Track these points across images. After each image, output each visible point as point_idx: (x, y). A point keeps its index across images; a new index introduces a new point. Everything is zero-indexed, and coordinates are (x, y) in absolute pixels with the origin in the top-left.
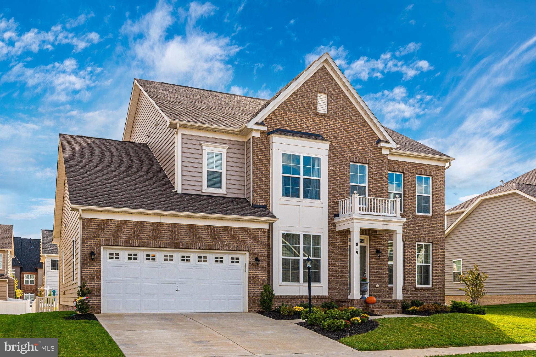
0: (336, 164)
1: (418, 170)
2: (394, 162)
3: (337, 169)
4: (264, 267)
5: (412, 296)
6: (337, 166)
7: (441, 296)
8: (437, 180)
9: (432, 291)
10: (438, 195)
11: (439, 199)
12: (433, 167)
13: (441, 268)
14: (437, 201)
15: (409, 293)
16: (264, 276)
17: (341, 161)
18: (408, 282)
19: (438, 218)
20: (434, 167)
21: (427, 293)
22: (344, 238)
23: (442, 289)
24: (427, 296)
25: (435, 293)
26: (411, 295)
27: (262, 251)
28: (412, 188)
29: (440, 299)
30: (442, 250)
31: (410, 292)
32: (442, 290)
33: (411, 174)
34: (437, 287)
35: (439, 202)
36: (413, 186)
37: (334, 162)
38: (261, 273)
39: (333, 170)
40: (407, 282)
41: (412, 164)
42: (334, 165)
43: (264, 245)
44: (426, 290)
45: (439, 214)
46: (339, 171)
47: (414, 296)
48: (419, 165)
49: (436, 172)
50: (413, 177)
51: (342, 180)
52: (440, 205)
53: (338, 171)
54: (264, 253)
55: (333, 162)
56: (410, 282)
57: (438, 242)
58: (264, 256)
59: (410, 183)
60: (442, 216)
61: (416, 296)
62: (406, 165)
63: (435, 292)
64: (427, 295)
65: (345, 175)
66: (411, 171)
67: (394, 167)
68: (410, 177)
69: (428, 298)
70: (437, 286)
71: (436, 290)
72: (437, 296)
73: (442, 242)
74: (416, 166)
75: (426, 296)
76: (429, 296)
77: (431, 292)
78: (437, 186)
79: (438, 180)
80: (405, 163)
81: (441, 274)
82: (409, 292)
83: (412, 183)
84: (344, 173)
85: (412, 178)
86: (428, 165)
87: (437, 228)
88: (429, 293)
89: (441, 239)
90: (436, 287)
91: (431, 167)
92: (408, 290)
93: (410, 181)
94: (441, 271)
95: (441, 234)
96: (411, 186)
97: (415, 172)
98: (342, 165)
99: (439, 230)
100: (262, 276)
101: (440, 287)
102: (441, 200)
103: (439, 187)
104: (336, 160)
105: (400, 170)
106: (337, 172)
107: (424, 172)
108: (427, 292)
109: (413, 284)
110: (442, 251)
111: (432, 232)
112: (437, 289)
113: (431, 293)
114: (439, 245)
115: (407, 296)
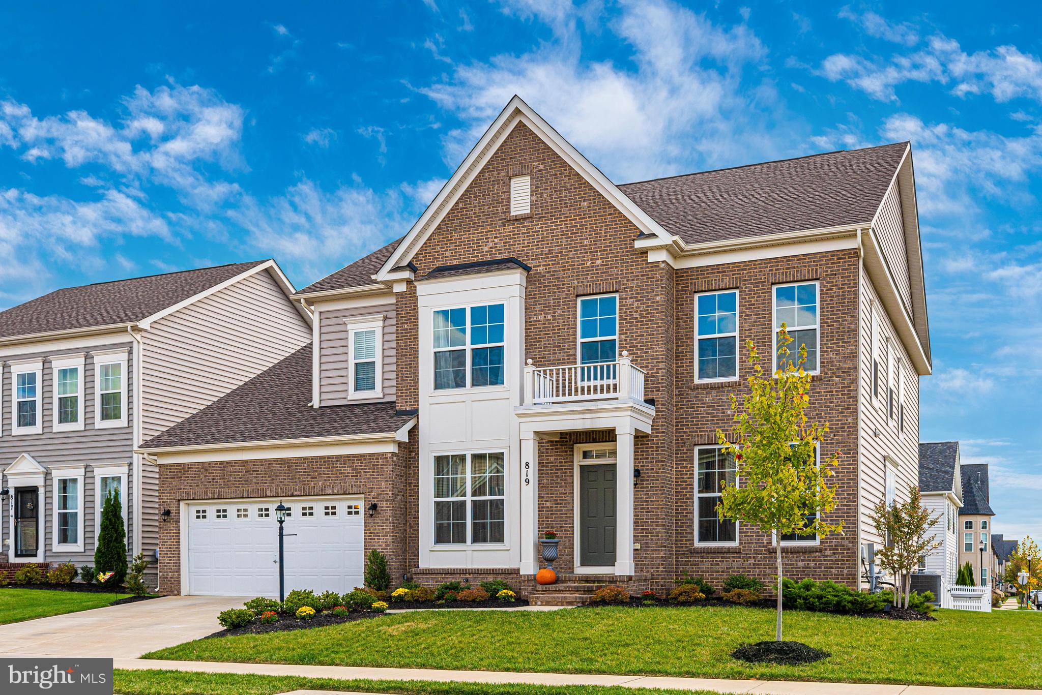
0: (546, 307)
1: (776, 273)
2: (712, 269)
3: (549, 317)
4: (387, 520)
5: (758, 568)
6: (549, 310)
7: (843, 568)
8: (833, 286)
9: (817, 554)
10: (836, 322)
11: (837, 332)
12: (820, 257)
13: (845, 498)
14: (833, 336)
15: (752, 561)
16: (387, 536)
17: (557, 299)
18: (748, 536)
19: (837, 377)
20: (824, 257)
21: (803, 561)
22: (562, 452)
23: (849, 549)
24: (803, 568)
25: (825, 561)
26: (758, 564)
27: (383, 491)
28: (759, 318)
29: (843, 575)
30: (850, 454)
31: (754, 557)
32: (847, 553)
33: (757, 286)
34: (832, 546)
35: (837, 339)
36: (763, 314)
37: (541, 304)
38: (383, 529)
39: (539, 321)
40: (745, 536)
41: (759, 264)
42: (542, 311)
43: (387, 481)
44: (799, 552)
45: (838, 369)
46: (553, 320)
47: (766, 568)
48: (778, 262)
49: (829, 268)
50: (763, 293)
51: (558, 336)
52: (842, 346)
53: (550, 320)
54: (387, 494)
55: (539, 304)
56: (753, 536)
57: (835, 436)
58: (386, 501)
59: (755, 308)
60: (848, 372)
61: (769, 568)
62: (743, 270)
63: (826, 557)
64: (801, 564)
65: (565, 325)
66: (757, 279)
67: (712, 280)
68: (754, 294)
69: (804, 571)
70: (833, 544)
71: (828, 553)
72: (832, 568)
73: (848, 435)
74: (772, 266)
75: (800, 568)
76: (810, 568)
77: (815, 557)
78: (831, 300)
79: (836, 285)
80: (740, 266)
81: (844, 513)
82: (750, 557)
83: (759, 308)
84: (564, 322)
85: (758, 297)
86: (804, 255)
87: (831, 403)
88: (810, 561)
89: (844, 428)
90: (829, 546)
91: (812, 258)
92: (747, 554)
93: (754, 304)
94: (844, 505)
95: (846, 416)
96: (756, 315)
97: (768, 280)
98: (560, 306)
99: (839, 406)
100: (384, 536)
101: (843, 546)
102: (844, 332)
103: (840, 303)
104: (546, 300)
105: (726, 284)
106: (549, 324)
107: (794, 276)
108: (802, 558)
109: (762, 540)
110: (847, 457)
111: (817, 414)
112: (833, 549)
113: (813, 561)
114: (837, 443)
115: (745, 568)
